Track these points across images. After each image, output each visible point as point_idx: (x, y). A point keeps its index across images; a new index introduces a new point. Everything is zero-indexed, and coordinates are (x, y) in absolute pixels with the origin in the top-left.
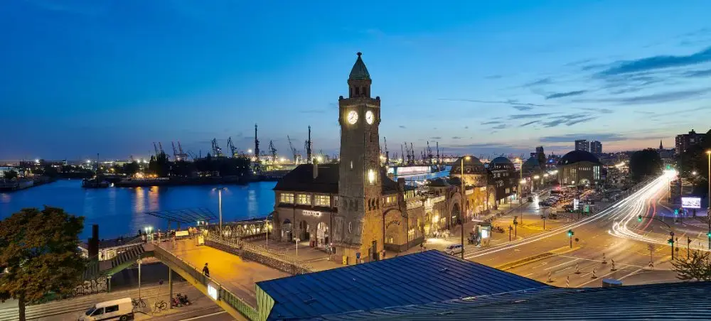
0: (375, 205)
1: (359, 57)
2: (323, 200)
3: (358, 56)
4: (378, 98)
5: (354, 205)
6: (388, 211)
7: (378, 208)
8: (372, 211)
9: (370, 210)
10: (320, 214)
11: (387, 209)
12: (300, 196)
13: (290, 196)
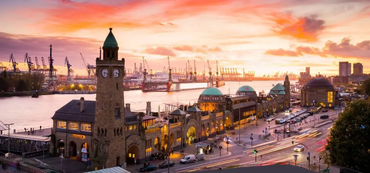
0: (119, 132)
1: (111, 32)
2: (86, 127)
3: (109, 30)
4: (123, 59)
5: (104, 133)
6: (129, 136)
7: (122, 134)
8: (117, 136)
9: (115, 135)
10: (84, 136)
11: (129, 134)
12: (71, 123)
13: (64, 124)
